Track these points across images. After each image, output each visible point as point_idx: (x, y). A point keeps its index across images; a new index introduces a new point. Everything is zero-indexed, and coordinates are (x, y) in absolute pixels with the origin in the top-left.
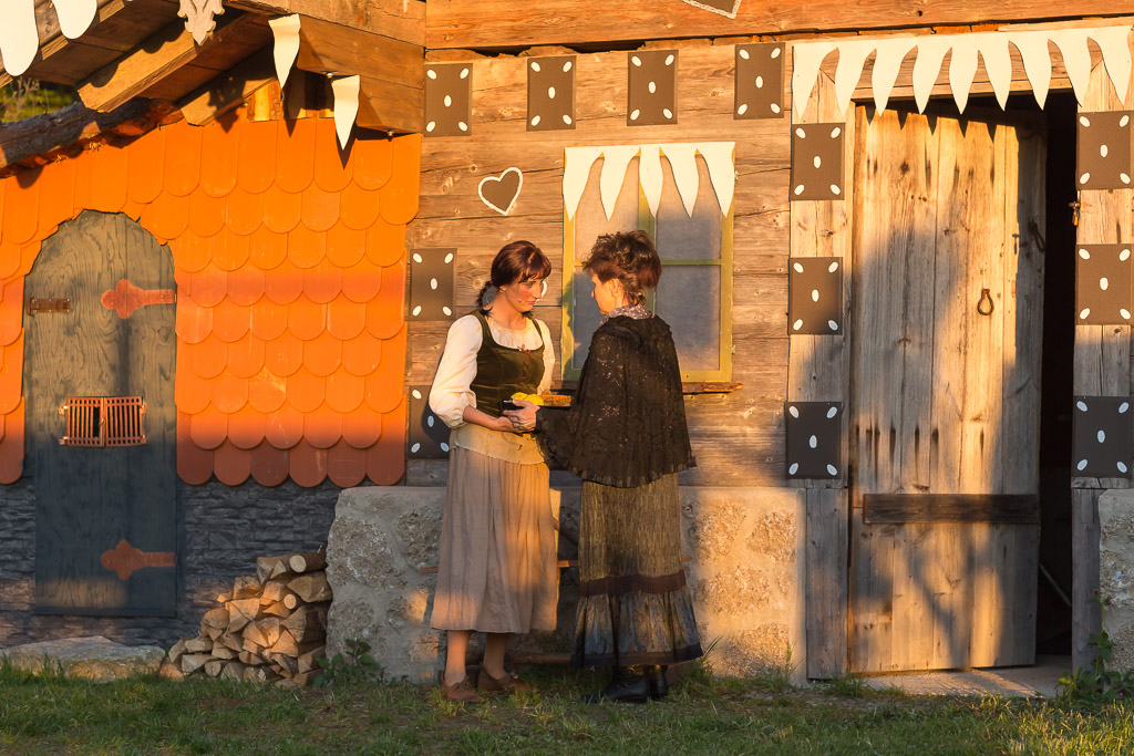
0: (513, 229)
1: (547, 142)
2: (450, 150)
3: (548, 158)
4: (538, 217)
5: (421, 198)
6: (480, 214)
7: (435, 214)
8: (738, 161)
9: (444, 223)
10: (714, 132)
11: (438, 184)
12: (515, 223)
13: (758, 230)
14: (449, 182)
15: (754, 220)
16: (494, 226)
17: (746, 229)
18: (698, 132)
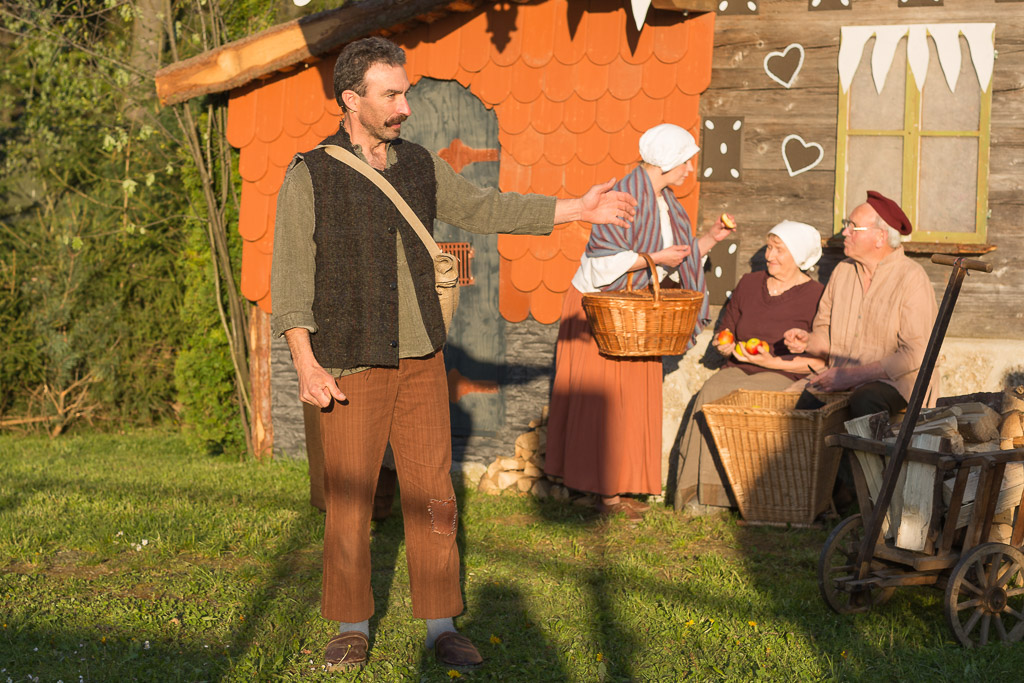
0: (793, 100)
1: (826, 21)
2: (740, 27)
3: (827, 36)
4: (817, 90)
5: (714, 71)
6: (766, 86)
7: (726, 85)
8: (999, 41)
9: (733, 93)
10: (977, 14)
11: (729, 58)
12: (796, 94)
13: (1014, 105)
14: (739, 57)
15: (1011, 95)
16: (778, 97)
17: (1003, 104)
18: (962, 14)
